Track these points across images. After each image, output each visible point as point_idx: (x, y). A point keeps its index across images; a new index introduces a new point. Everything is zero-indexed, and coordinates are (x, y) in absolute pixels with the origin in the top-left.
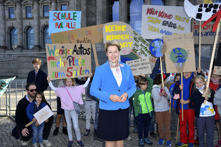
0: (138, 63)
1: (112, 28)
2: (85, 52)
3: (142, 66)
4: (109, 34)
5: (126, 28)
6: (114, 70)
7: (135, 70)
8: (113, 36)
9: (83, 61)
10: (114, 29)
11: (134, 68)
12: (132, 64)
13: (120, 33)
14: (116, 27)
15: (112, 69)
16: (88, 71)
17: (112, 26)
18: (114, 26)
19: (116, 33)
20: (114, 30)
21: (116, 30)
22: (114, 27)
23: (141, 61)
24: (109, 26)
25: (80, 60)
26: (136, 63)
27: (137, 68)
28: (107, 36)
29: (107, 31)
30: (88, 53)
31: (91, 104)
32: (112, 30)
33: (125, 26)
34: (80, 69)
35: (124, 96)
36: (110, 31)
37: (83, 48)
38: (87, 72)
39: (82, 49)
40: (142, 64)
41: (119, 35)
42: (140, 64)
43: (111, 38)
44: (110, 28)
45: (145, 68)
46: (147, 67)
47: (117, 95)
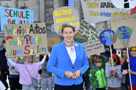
0: (93, 44)
1: (60, 13)
2: (40, 31)
3: (97, 46)
4: (58, 17)
5: (72, 12)
7: (91, 50)
8: (61, 19)
9: (40, 40)
10: (62, 13)
11: (90, 48)
12: (87, 45)
13: (67, 16)
14: (63, 11)
15: (67, 48)
16: (45, 49)
17: (60, 11)
18: (62, 11)
19: (64, 16)
20: (62, 14)
21: (64, 14)
22: (62, 12)
23: (95, 42)
24: (58, 11)
25: (37, 39)
26: (91, 44)
27: (92, 48)
28: (57, 20)
29: (56, 16)
30: (44, 32)
31: (47, 80)
32: (60, 15)
33: (71, 10)
34: (37, 47)
36: (59, 15)
37: (38, 27)
38: (44, 50)
39: (38, 29)
40: (96, 44)
41: (66, 18)
42: (95, 45)
43: (60, 21)
44: (59, 13)
45: (99, 47)
46: (101, 46)
47: (71, 72)
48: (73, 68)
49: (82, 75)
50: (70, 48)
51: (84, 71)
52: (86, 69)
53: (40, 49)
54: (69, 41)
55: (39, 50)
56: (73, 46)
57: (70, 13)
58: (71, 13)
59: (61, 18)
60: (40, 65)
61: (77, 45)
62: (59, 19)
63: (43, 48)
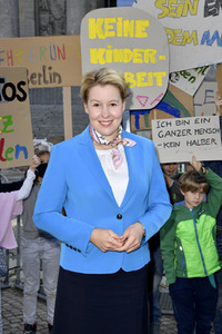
0: (187, 127)
1: (107, 27)
3: (198, 138)
4: (98, 43)
5: (147, 30)
7: (177, 145)
8: (109, 52)
10: (115, 30)
11: (174, 139)
12: (170, 129)
13: (131, 43)
14: (119, 24)
15: (99, 153)
16: (25, 149)
17: (107, 21)
18: (114, 20)
19: (117, 43)
20: (113, 34)
21: (120, 35)
22: (115, 25)
23: (196, 122)
24: (100, 21)
26: (181, 127)
27: (183, 140)
28: (93, 51)
29: (92, 36)
36: (101, 37)
38: (22, 153)
40: (198, 131)
41: (127, 51)
42: (192, 132)
43: (104, 56)
44: (103, 27)
45: (205, 142)
47: (111, 232)
48: (119, 217)
49: (147, 239)
50: (111, 151)
51: (155, 226)
52: (161, 219)
53: (10, 150)
54: (107, 131)
55: (7, 152)
56: (121, 147)
57: (141, 34)
58: (145, 35)
59: (109, 47)
60: (16, 202)
61: (132, 143)
62: (102, 51)
63: (18, 148)
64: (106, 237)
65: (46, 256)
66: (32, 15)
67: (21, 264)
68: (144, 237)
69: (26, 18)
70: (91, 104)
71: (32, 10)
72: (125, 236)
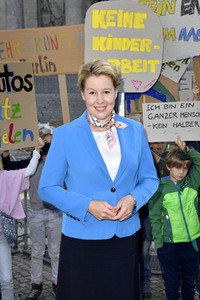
0: (173, 110)
1: (109, 18)
3: (183, 120)
4: (100, 32)
5: (145, 22)
6: (100, 137)
7: (164, 126)
8: (109, 41)
10: (116, 20)
11: (162, 121)
13: (128, 33)
15: (95, 134)
16: (31, 133)
18: (115, 12)
19: (118, 32)
20: (113, 24)
21: (120, 25)
22: (116, 16)
25: (6, 106)
26: (169, 111)
27: (170, 122)
28: (95, 39)
29: (95, 25)
30: (28, 86)
31: (46, 218)
32: (109, 24)
33: (145, 16)
34: (8, 128)
35: (126, 204)
36: (103, 26)
38: (28, 136)
40: (183, 115)
42: (178, 115)
43: (105, 44)
44: (105, 17)
45: (189, 124)
46: (196, 123)
47: (106, 203)
48: (113, 190)
49: (138, 208)
52: (149, 192)
53: (18, 134)
54: (102, 115)
56: (114, 129)
57: (138, 25)
58: (143, 26)
59: (109, 35)
60: (23, 178)
61: (124, 126)
62: (103, 39)
63: (25, 132)
64: (101, 208)
65: (50, 225)
66: (35, 15)
67: (29, 232)
68: (135, 207)
69: (30, 18)
70: (87, 92)
71: (35, 11)
72: (118, 206)
